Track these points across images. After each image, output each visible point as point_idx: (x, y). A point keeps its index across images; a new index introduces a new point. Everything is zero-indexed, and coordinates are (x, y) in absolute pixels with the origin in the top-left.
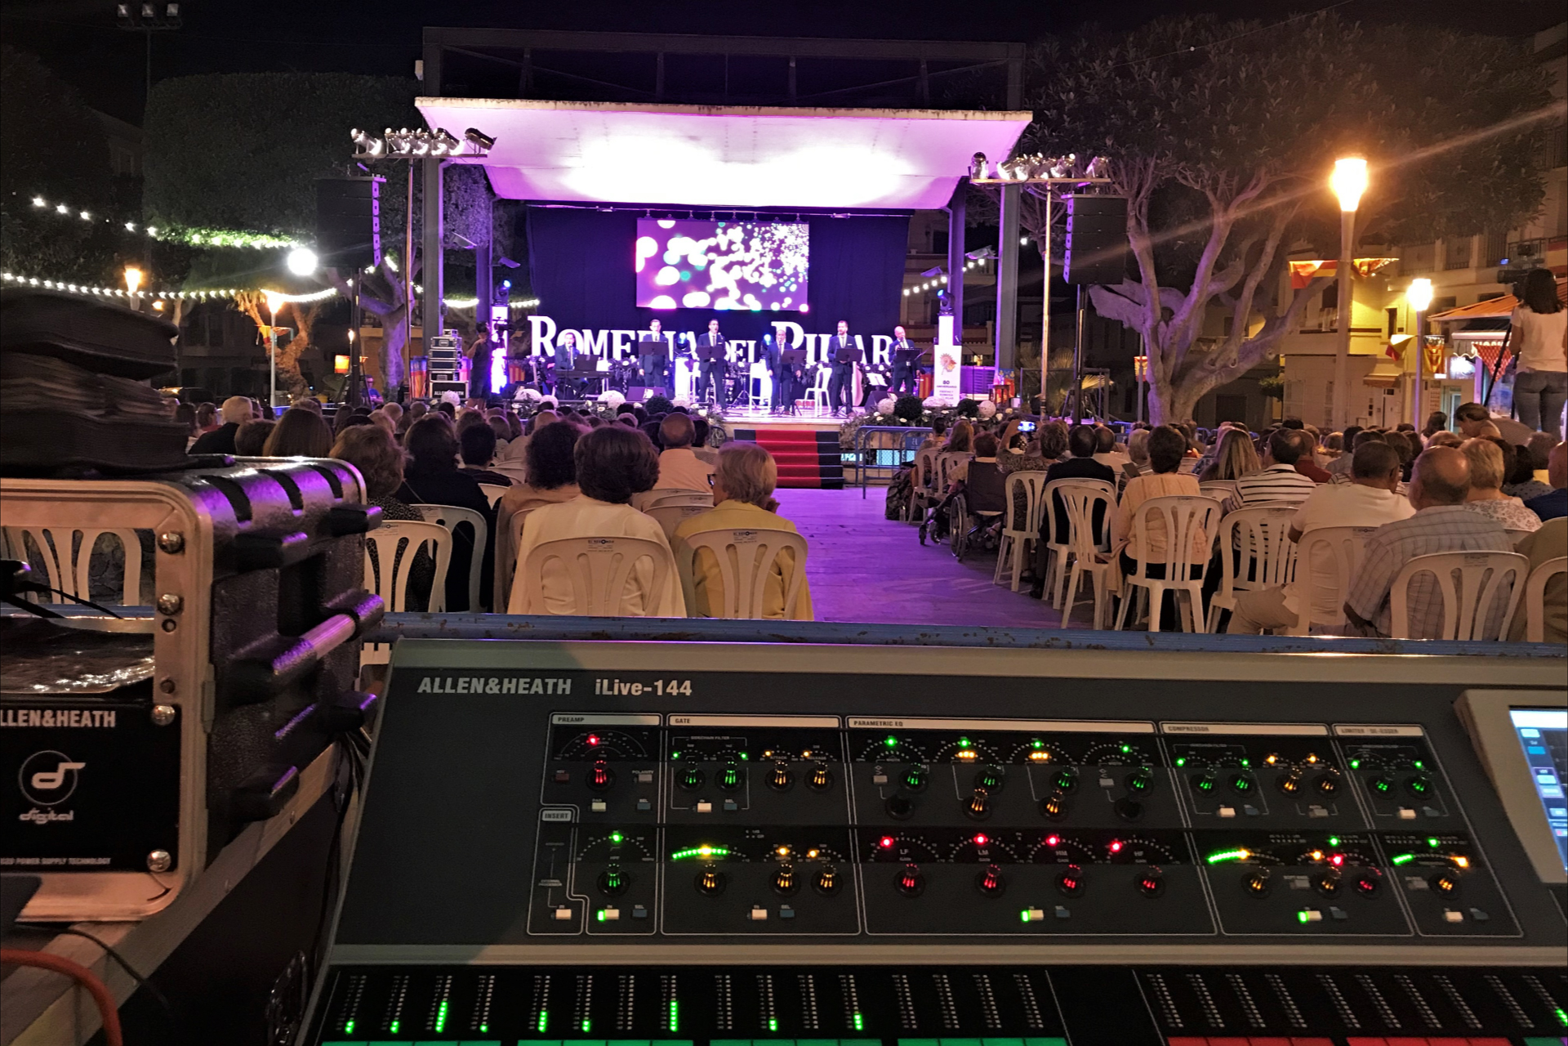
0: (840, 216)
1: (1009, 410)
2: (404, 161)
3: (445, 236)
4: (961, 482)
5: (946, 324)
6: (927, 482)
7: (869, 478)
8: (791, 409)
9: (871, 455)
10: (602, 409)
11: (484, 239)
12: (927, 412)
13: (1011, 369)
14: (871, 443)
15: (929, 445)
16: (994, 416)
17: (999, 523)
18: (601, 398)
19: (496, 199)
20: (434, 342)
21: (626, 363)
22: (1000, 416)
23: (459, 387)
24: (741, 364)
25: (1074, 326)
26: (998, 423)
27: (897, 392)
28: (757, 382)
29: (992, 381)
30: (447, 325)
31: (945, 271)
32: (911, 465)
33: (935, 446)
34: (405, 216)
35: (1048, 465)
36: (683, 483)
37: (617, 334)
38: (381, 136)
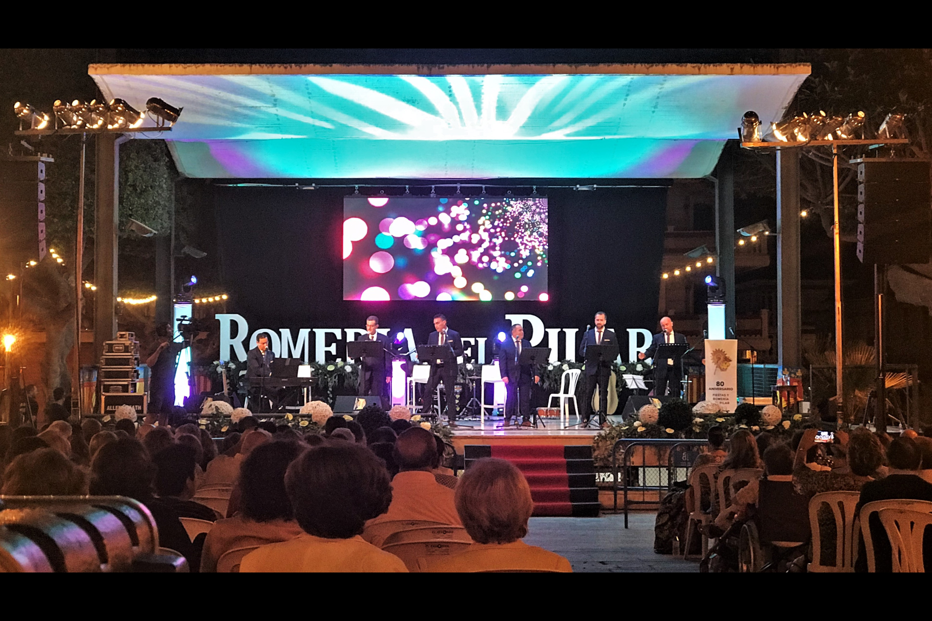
0: (584, 188)
1: (797, 417)
2: (76, 137)
3: (121, 223)
4: (750, 506)
5: (716, 314)
6: (705, 506)
7: (631, 502)
8: (532, 419)
9: (631, 474)
10: (304, 423)
11: (165, 225)
12: (698, 420)
13: (798, 367)
14: (632, 459)
15: (706, 460)
16: (780, 424)
17: (802, 557)
18: (304, 410)
19: (179, 179)
20: (106, 347)
21: (331, 368)
22: (787, 424)
23: (136, 401)
24: (469, 366)
25: (873, 313)
26: (785, 432)
27: (660, 396)
28: (490, 387)
29: (775, 382)
30: (121, 327)
31: (712, 251)
32: (683, 485)
33: (713, 461)
34: (76, 200)
35: (860, 484)
36: (420, 513)
37: (320, 334)
38: (50, 110)
